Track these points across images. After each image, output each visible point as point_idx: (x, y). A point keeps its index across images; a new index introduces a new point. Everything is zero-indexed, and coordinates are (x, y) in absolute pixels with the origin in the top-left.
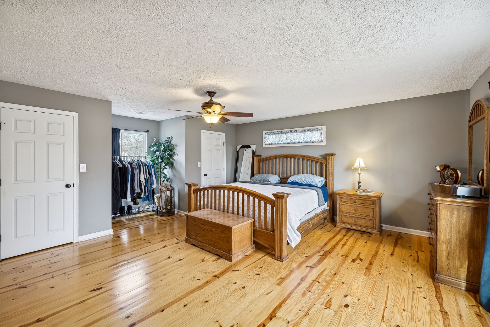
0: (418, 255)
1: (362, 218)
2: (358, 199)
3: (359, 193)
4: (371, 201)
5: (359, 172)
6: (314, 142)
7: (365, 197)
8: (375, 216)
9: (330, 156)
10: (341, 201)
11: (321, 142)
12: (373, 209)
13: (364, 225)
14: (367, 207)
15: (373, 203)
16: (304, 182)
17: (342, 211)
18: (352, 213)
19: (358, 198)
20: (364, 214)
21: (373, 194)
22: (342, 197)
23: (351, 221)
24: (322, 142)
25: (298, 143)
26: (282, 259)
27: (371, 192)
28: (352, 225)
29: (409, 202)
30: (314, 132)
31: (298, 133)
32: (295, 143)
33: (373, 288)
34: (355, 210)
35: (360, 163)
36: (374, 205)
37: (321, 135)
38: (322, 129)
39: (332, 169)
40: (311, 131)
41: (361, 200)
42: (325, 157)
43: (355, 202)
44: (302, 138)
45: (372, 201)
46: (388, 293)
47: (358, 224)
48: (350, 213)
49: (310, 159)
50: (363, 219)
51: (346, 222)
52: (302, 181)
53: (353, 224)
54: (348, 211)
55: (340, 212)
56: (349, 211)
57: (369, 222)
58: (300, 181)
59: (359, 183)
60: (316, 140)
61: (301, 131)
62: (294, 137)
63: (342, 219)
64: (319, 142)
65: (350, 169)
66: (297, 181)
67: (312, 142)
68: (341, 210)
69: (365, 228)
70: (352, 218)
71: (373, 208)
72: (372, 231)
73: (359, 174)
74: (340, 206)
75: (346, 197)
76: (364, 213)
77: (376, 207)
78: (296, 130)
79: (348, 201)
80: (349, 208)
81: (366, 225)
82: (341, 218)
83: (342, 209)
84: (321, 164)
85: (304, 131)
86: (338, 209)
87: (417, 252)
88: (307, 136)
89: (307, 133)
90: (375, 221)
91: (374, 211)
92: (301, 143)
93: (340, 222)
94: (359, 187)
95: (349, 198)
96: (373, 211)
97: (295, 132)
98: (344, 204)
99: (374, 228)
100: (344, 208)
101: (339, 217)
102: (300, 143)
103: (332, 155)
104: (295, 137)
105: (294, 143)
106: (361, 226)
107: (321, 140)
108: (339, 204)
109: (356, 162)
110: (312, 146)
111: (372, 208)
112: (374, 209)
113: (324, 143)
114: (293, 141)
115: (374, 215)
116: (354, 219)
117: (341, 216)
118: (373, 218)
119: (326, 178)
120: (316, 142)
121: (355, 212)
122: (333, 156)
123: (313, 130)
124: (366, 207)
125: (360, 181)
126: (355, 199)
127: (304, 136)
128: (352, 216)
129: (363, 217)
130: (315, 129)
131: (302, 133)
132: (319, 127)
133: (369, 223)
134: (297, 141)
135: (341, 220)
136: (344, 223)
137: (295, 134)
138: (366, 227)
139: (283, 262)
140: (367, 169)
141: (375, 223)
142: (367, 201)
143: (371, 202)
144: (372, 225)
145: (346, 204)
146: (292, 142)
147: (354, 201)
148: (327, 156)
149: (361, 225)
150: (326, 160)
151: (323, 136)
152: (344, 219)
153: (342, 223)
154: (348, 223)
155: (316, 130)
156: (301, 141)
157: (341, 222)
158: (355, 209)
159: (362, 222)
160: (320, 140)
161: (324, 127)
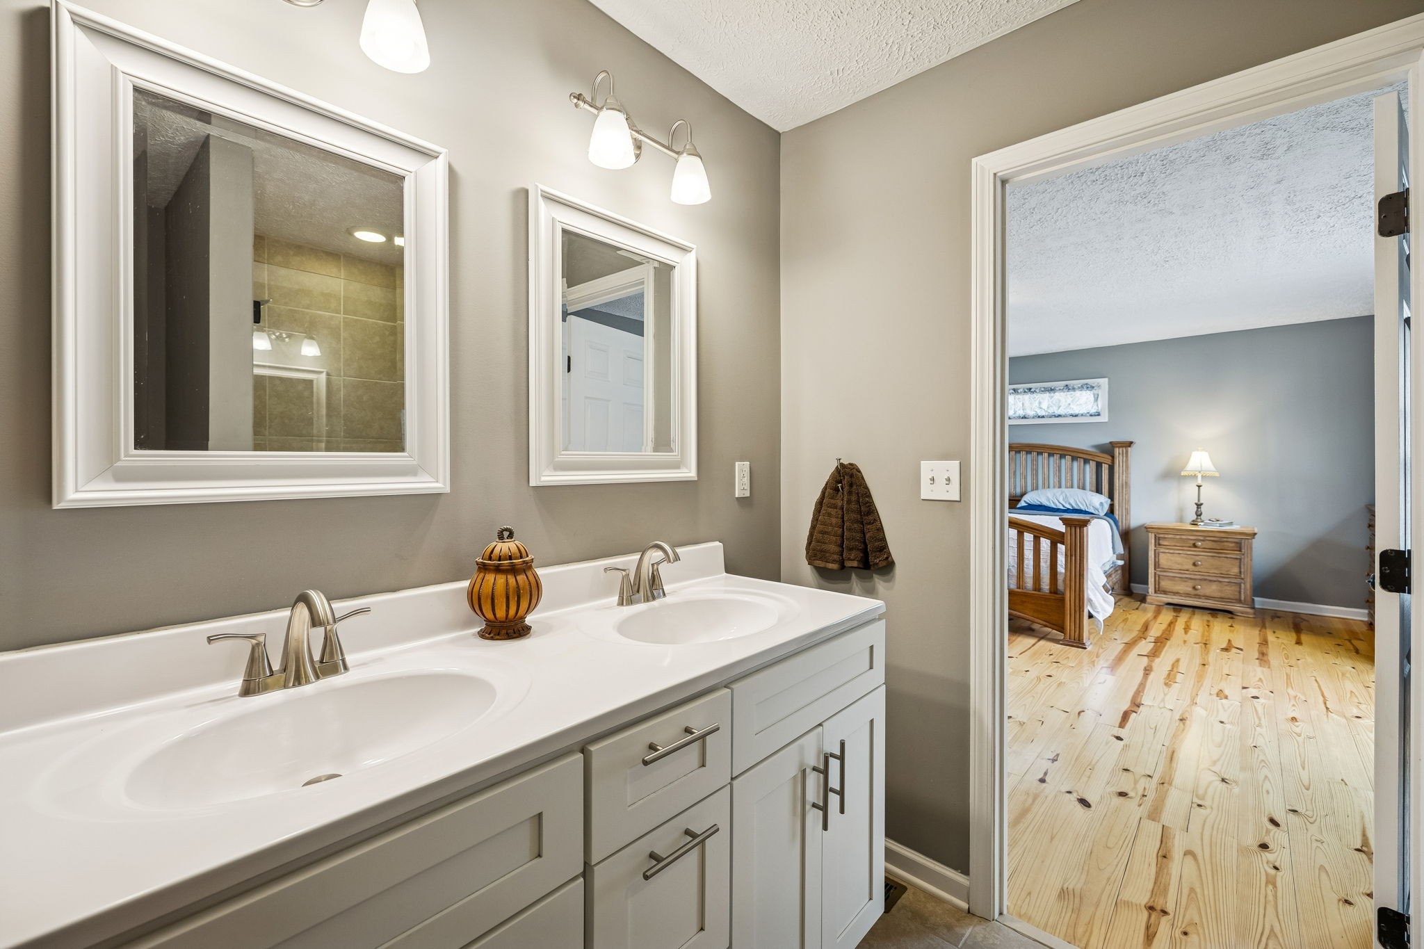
0: (1353, 645)
1: (1211, 581)
2: (1203, 541)
3: (1201, 527)
4: (1235, 542)
5: (1199, 481)
6: (1076, 416)
7: (1218, 535)
8: (1242, 576)
9: (1122, 447)
10: (1159, 545)
11: (1095, 415)
12: (1238, 561)
13: (1217, 594)
14: (1224, 555)
15: (1239, 546)
16: (1064, 504)
17: (1161, 566)
18: (1187, 570)
19: (1202, 538)
20: (1216, 572)
21: (1235, 528)
22: (1162, 536)
23: (1185, 587)
24: (1099, 415)
25: (1033, 418)
26: (1084, 644)
27: (1231, 524)
28: (1185, 597)
29: (1319, 546)
30: (1078, 393)
31: (1035, 395)
32: (1025, 418)
33: (1289, 681)
34: (1194, 564)
35: (1199, 461)
36: (1240, 551)
37: (1096, 399)
38: (1099, 386)
39: (1127, 477)
40: (1069, 389)
41: (1208, 542)
42: (1109, 449)
43: (1194, 546)
44: (1044, 406)
45: (1237, 543)
46: (1319, 687)
47: (1201, 594)
48: (1180, 570)
49: (1069, 453)
50: (1215, 581)
51: (1171, 591)
52: (1058, 504)
53: (1188, 595)
54: (1178, 566)
55: (1155, 569)
56: (1180, 567)
57: (1229, 588)
58: (1053, 503)
59: (1199, 505)
60: (1084, 411)
61: (1043, 389)
62: (1023, 404)
63: (1161, 585)
64: (1091, 415)
65: (1173, 475)
66: (1046, 503)
67: (1072, 415)
68: (1157, 565)
69: (1218, 601)
70: (1185, 581)
71: (1238, 557)
72: (1236, 608)
73: (1199, 486)
74: (1156, 555)
75: (1170, 536)
76: (1216, 569)
77: (1246, 555)
78: (1031, 389)
79: (1177, 544)
80: (1178, 559)
81: (1223, 595)
82: (1157, 583)
83: (1160, 563)
84: (1099, 465)
85: (1052, 390)
86: (1150, 562)
87: (1350, 641)
88: (1060, 401)
89: (1057, 395)
90: (1243, 585)
91: (1242, 564)
92: (1043, 417)
93: (1155, 592)
94: (1199, 515)
95: (1178, 537)
96: (1238, 564)
97: (1025, 392)
98: (1167, 551)
99: (1239, 601)
100: (1165, 560)
101: (1153, 579)
102: (1039, 417)
103: (1130, 444)
104: (1027, 404)
105: (1022, 418)
106: (1207, 597)
107: (1095, 411)
108: (1153, 553)
109: (1191, 459)
110: (1075, 424)
111: (1237, 559)
112: (1240, 559)
113: (1104, 418)
114: (1021, 413)
115: (1240, 572)
116: (1191, 584)
117: (1157, 578)
118: (1238, 581)
119: (1111, 496)
120: (1082, 415)
121: (1193, 567)
122: (1130, 446)
123: (1074, 389)
124: (1220, 555)
125: (1201, 502)
126: (1194, 540)
127: (1052, 402)
128: (1187, 578)
129: (1215, 579)
130: (1080, 385)
131: (1047, 395)
132: (1090, 381)
133: (1229, 591)
134: (1031, 413)
135: (1157, 586)
136: (1165, 592)
137: (1027, 397)
138: (1222, 599)
139: (1086, 648)
140: (1217, 474)
141: (1242, 590)
142: (1226, 544)
143: (1233, 545)
144: (1237, 593)
145: (1171, 551)
146: (1017, 415)
147: (1191, 545)
148: (1117, 447)
149: (1208, 594)
150: (1113, 457)
151: (1102, 404)
152: (1165, 584)
153: (1161, 594)
154: (1177, 593)
155: (1081, 388)
156: (1041, 413)
157: (1158, 590)
158: (1193, 561)
159: (1212, 589)
160: (1093, 411)
161: (1104, 382)
